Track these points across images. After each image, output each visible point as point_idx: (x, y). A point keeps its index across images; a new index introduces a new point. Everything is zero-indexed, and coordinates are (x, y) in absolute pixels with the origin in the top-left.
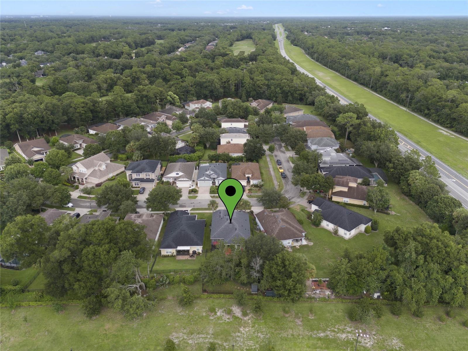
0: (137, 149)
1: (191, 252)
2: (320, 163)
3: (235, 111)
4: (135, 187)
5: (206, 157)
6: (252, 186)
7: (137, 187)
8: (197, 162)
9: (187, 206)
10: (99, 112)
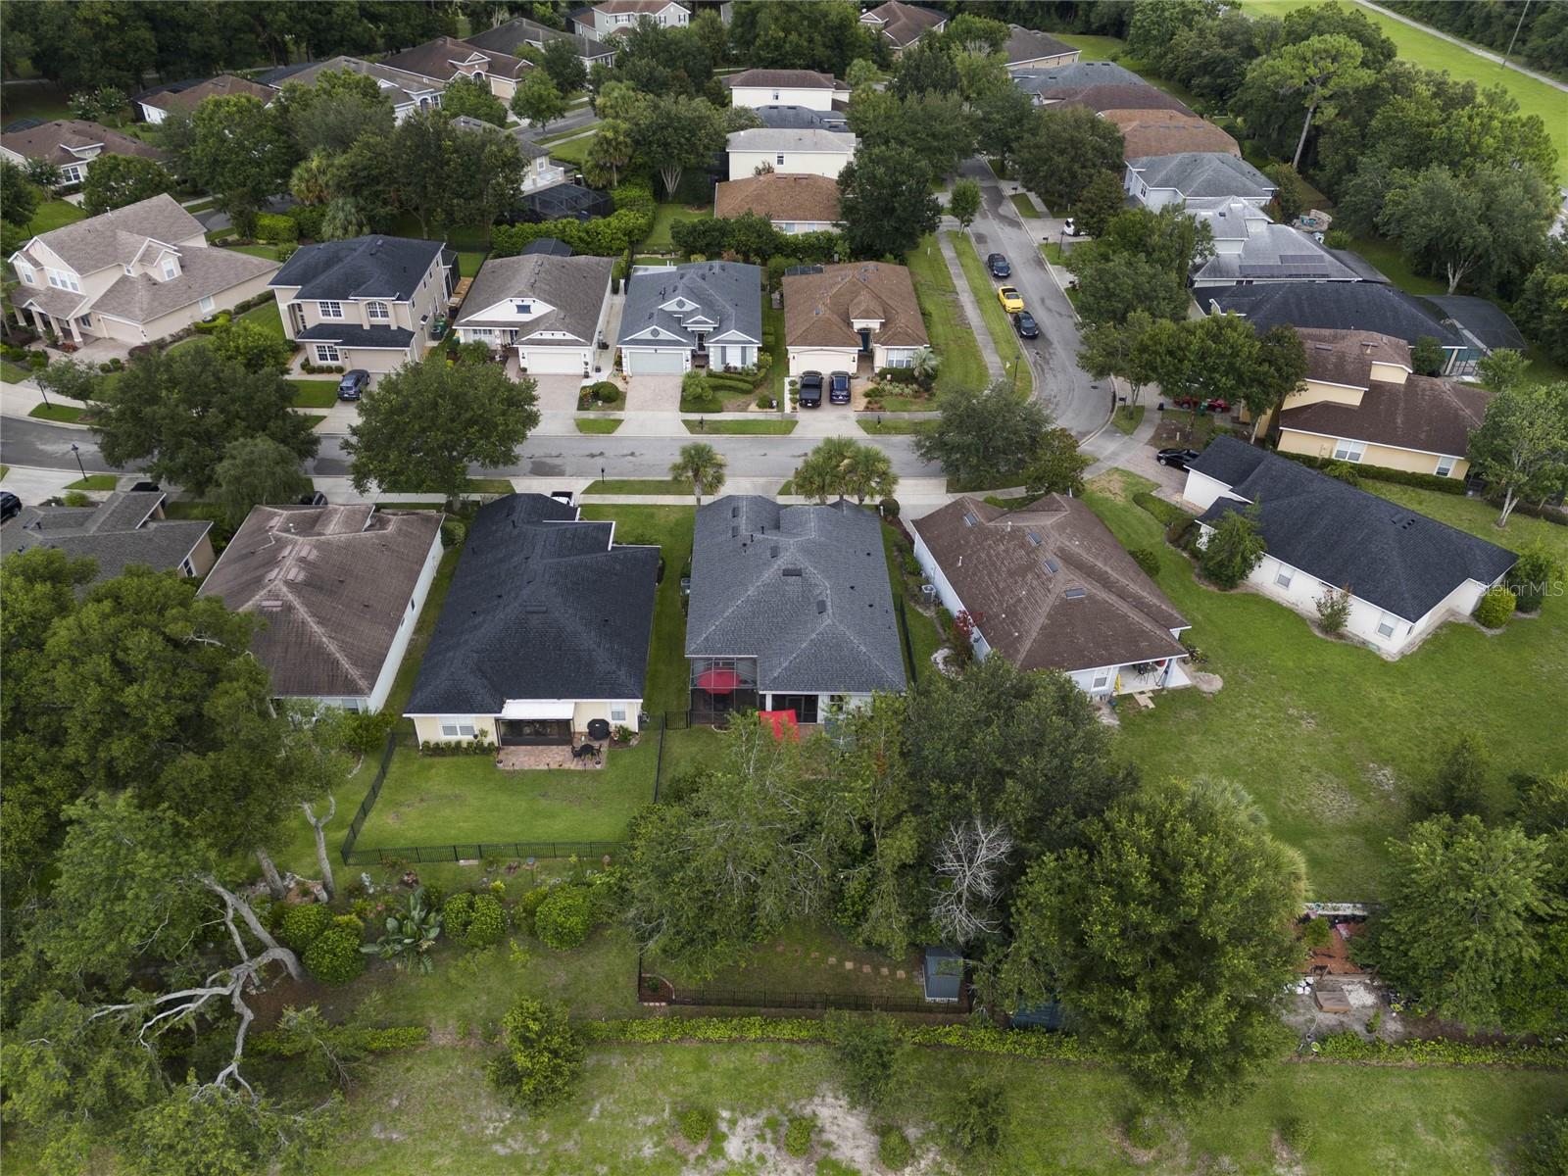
0: (340, 187)
1: (581, 726)
2: (1197, 268)
3: (794, 37)
4: (321, 370)
5: (663, 234)
6: (882, 375)
7: (329, 370)
8: (622, 260)
9: (568, 469)
10: (190, 28)
